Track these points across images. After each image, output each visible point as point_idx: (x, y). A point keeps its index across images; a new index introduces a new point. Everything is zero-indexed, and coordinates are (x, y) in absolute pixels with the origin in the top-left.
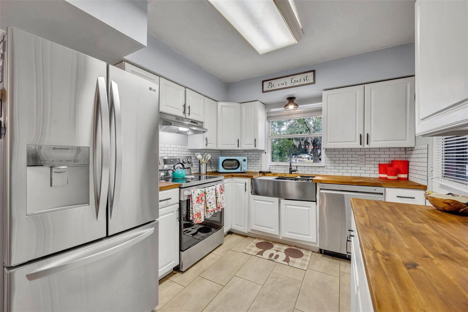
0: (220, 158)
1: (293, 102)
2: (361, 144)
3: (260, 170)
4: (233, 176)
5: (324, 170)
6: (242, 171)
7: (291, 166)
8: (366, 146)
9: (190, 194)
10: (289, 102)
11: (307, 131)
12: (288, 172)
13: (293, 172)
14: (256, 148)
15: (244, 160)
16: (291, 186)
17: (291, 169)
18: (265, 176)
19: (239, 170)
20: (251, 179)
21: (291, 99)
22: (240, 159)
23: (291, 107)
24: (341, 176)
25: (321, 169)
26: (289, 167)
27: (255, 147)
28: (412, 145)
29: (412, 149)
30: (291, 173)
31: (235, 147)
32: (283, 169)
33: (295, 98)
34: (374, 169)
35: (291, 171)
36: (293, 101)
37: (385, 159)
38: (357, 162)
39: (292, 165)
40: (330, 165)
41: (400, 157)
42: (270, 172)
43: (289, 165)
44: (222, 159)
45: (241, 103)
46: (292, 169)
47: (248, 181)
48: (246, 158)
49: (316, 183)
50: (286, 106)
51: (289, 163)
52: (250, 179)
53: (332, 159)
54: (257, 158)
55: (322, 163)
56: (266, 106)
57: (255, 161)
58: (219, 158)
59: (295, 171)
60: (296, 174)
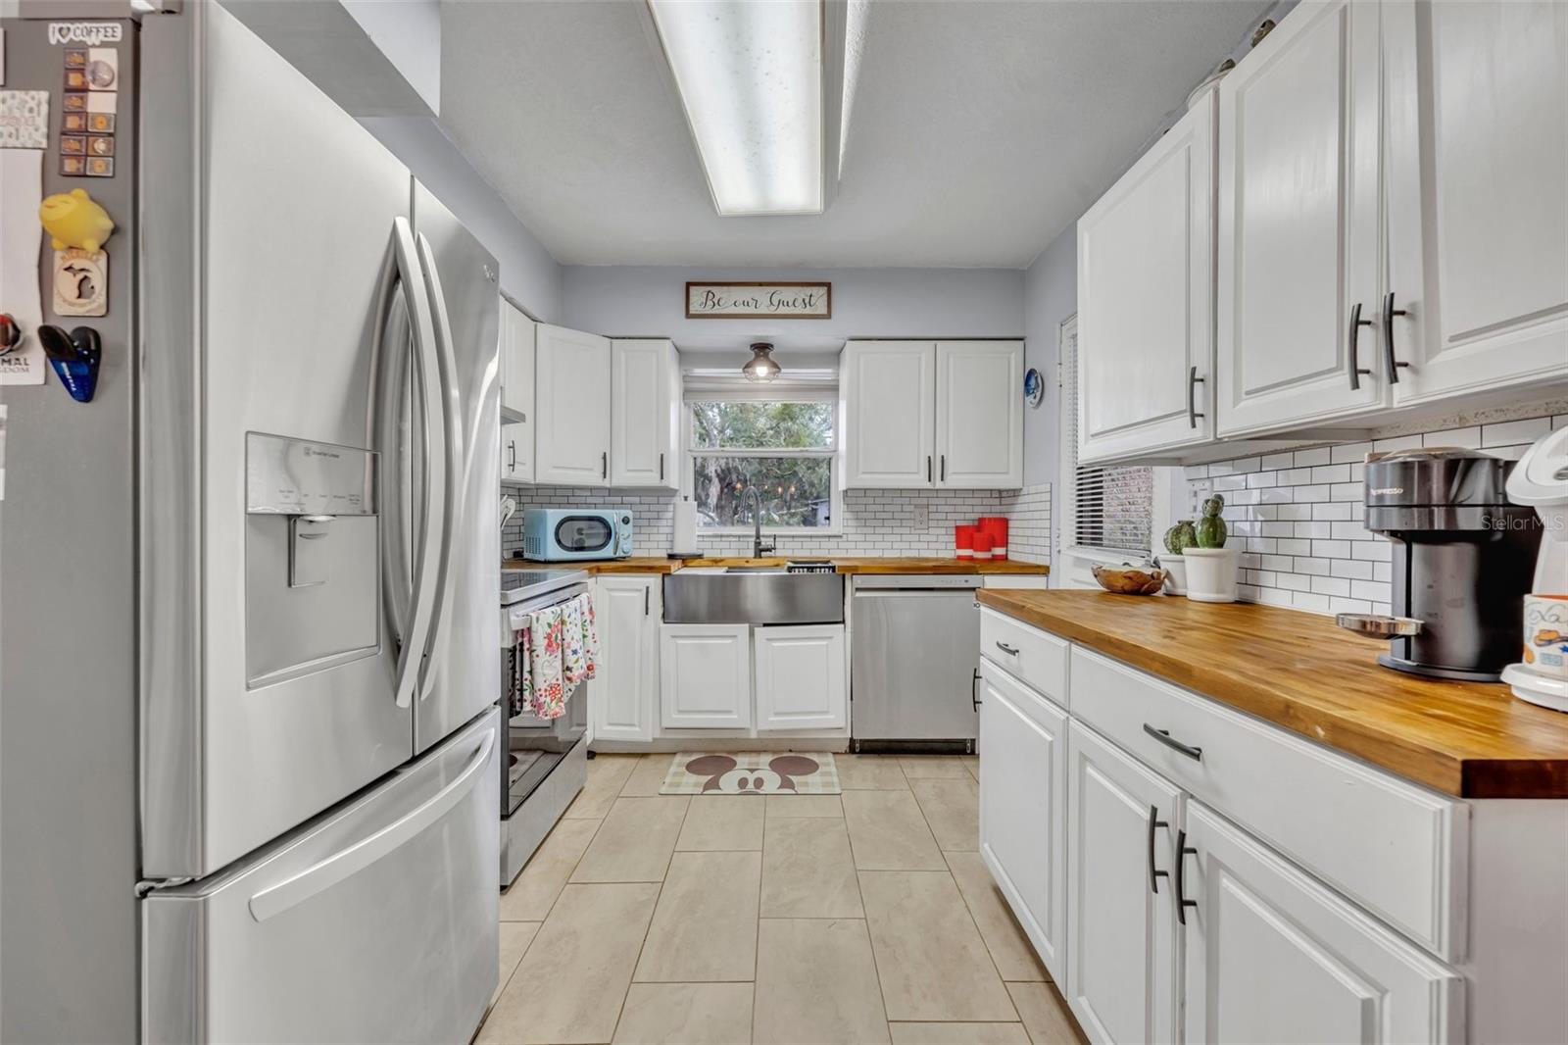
0: (550, 511)
1: (766, 356)
2: (930, 480)
3: (670, 552)
4: (599, 570)
5: (841, 545)
6: (617, 555)
7: (758, 537)
8: (939, 485)
9: (525, 627)
10: (757, 356)
11: (704, 440)
12: (751, 553)
13: (763, 554)
14: (664, 483)
15: (626, 521)
16: (758, 590)
17: (760, 543)
18: (685, 566)
19: (608, 552)
20: (664, 575)
21: (762, 349)
22: (612, 516)
23: (762, 370)
24: (880, 558)
25: (833, 543)
26: (753, 539)
27: (662, 478)
28: (1017, 485)
29: (1015, 493)
30: (761, 557)
31: (594, 479)
32: (733, 545)
33: (772, 346)
34: (946, 538)
35: (759, 551)
36: (768, 354)
37: (968, 516)
38: (912, 523)
39: (761, 533)
40: (853, 530)
41: (991, 510)
42: (700, 556)
43: (754, 533)
44: (553, 516)
45: (612, 338)
46: (763, 543)
47: (653, 581)
48: (629, 513)
49: (844, 576)
50: (748, 366)
51: (754, 529)
52: (660, 575)
53: (860, 515)
54: (655, 515)
55: (836, 527)
56: (683, 355)
57: (646, 523)
58: (545, 513)
59: (769, 550)
60: (770, 557)
